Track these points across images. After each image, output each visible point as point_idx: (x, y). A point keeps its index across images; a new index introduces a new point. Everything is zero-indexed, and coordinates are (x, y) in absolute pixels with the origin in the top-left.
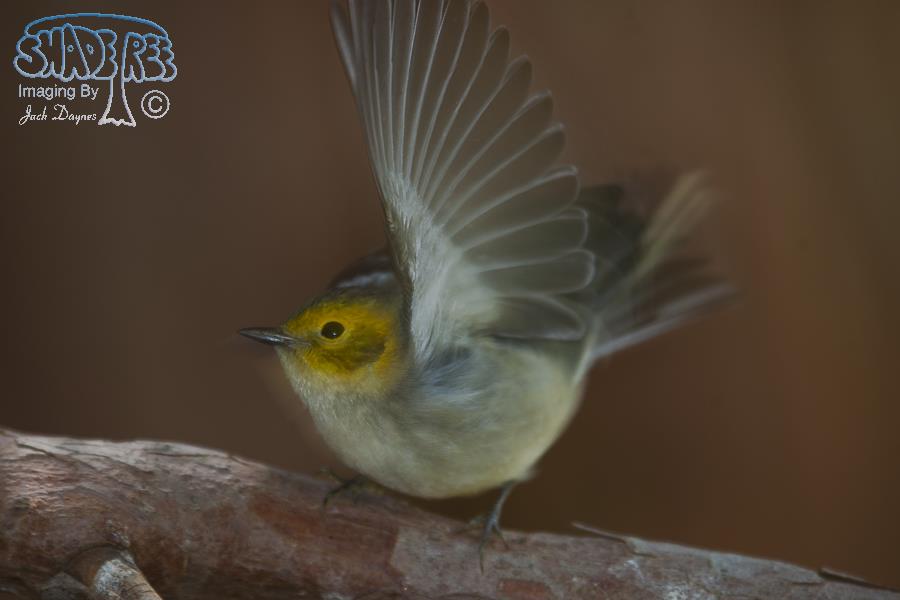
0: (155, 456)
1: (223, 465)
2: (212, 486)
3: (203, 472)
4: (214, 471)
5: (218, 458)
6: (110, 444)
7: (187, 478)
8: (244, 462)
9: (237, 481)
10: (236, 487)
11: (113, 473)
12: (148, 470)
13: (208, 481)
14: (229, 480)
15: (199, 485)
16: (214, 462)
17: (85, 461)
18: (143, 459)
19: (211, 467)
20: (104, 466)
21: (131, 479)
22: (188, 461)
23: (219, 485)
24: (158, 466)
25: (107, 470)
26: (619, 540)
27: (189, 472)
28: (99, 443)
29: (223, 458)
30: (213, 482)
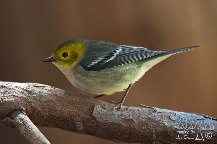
0: (32, 87)
1: (49, 89)
2: (46, 95)
3: (44, 91)
4: (47, 91)
5: (48, 87)
6: (20, 83)
7: (40, 92)
8: (55, 88)
9: (53, 93)
10: (53, 95)
11: (21, 91)
12: (30, 90)
13: (45, 93)
14: (51, 93)
15: (43, 94)
16: (47, 88)
17: (14, 88)
18: (29, 88)
19: (46, 90)
20: (19, 89)
21: (25, 92)
22: (40, 88)
23: (48, 94)
24: (32, 89)
25: (19, 90)
26: (152, 108)
27: (41, 91)
28: (17, 83)
29: (49, 87)
30: (47, 93)
